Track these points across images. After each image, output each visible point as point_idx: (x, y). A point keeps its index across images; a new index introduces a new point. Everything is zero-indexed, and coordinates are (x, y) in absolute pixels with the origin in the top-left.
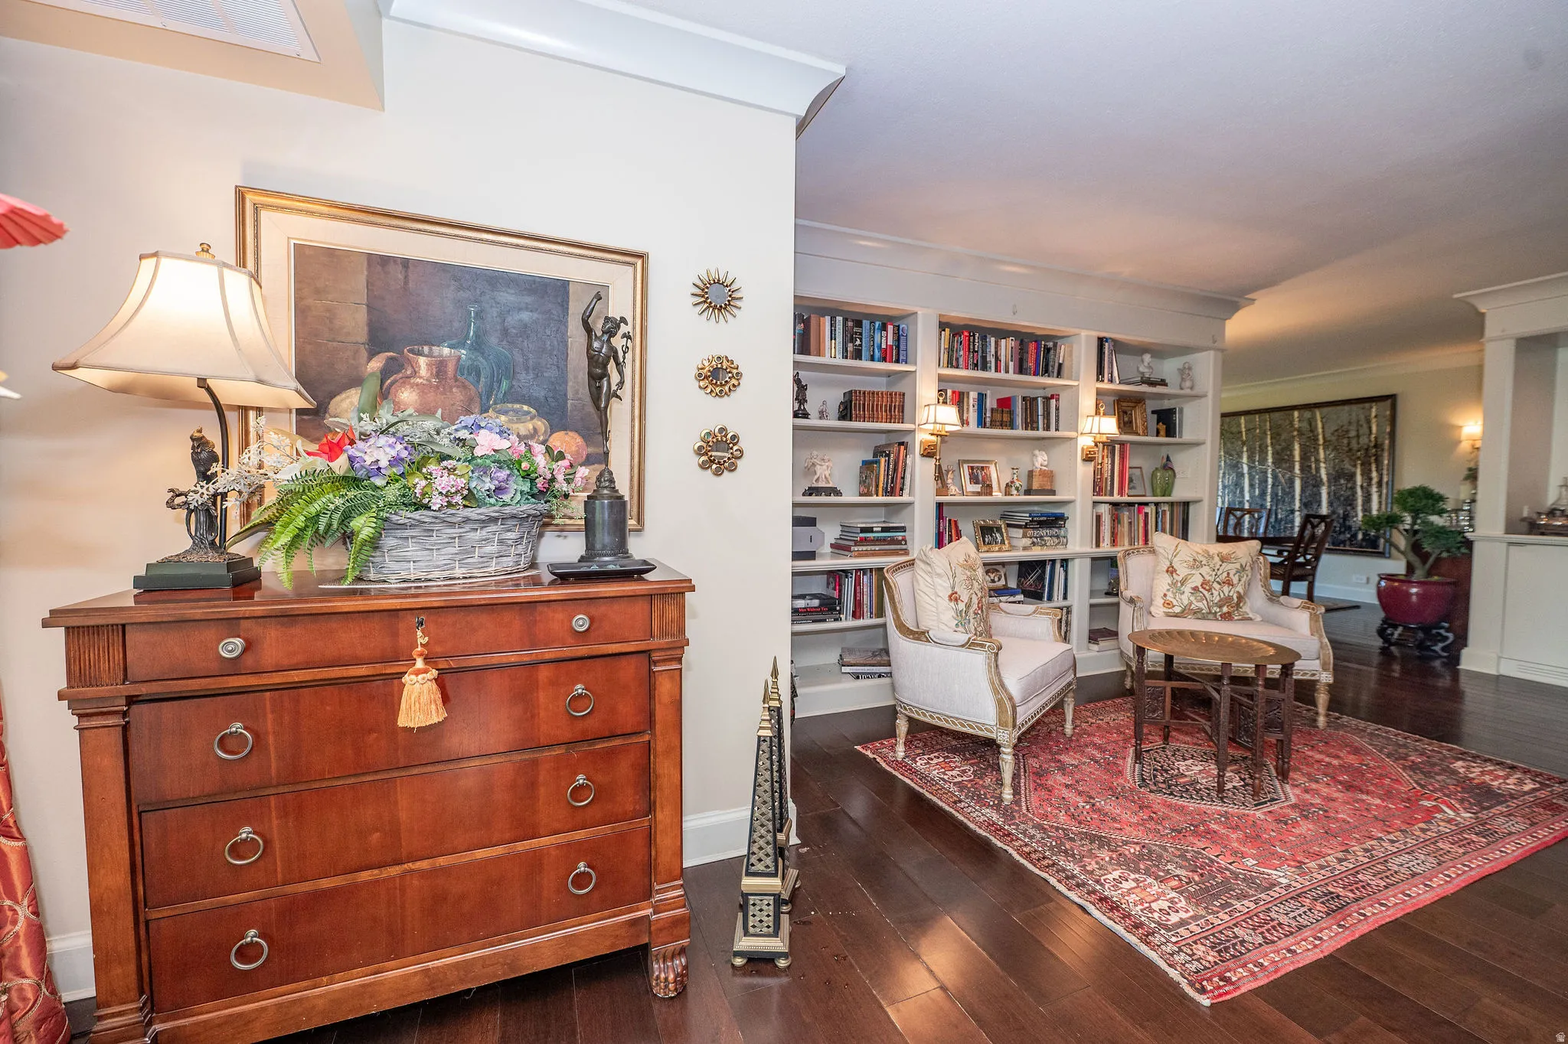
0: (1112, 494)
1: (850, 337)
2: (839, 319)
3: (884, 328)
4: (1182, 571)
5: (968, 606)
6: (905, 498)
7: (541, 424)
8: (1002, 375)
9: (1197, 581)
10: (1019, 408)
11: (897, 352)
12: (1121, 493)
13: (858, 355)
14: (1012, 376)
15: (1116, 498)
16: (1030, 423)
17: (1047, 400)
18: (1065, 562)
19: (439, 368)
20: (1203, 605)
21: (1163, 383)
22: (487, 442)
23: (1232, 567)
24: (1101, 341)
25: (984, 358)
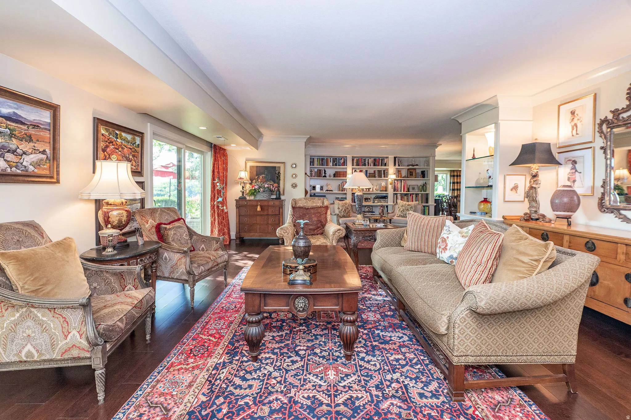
0: (401, 191)
1: (334, 161)
2: (332, 158)
3: (342, 159)
4: (400, 208)
5: (341, 210)
6: (345, 192)
7: (273, 183)
8: (370, 167)
9: (402, 210)
10: (376, 172)
11: (344, 163)
12: (404, 191)
13: (336, 165)
14: (372, 167)
15: (402, 192)
16: (380, 176)
17: (384, 171)
18: (387, 206)
19: (262, 177)
20: (402, 214)
21: (417, 165)
22: (266, 186)
23: (409, 207)
24: (395, 158)
25: (365, 163)
